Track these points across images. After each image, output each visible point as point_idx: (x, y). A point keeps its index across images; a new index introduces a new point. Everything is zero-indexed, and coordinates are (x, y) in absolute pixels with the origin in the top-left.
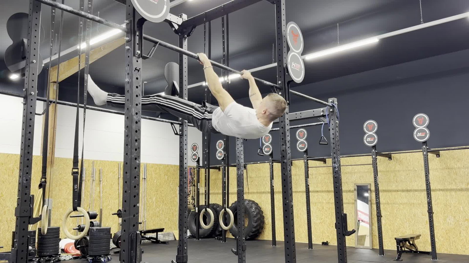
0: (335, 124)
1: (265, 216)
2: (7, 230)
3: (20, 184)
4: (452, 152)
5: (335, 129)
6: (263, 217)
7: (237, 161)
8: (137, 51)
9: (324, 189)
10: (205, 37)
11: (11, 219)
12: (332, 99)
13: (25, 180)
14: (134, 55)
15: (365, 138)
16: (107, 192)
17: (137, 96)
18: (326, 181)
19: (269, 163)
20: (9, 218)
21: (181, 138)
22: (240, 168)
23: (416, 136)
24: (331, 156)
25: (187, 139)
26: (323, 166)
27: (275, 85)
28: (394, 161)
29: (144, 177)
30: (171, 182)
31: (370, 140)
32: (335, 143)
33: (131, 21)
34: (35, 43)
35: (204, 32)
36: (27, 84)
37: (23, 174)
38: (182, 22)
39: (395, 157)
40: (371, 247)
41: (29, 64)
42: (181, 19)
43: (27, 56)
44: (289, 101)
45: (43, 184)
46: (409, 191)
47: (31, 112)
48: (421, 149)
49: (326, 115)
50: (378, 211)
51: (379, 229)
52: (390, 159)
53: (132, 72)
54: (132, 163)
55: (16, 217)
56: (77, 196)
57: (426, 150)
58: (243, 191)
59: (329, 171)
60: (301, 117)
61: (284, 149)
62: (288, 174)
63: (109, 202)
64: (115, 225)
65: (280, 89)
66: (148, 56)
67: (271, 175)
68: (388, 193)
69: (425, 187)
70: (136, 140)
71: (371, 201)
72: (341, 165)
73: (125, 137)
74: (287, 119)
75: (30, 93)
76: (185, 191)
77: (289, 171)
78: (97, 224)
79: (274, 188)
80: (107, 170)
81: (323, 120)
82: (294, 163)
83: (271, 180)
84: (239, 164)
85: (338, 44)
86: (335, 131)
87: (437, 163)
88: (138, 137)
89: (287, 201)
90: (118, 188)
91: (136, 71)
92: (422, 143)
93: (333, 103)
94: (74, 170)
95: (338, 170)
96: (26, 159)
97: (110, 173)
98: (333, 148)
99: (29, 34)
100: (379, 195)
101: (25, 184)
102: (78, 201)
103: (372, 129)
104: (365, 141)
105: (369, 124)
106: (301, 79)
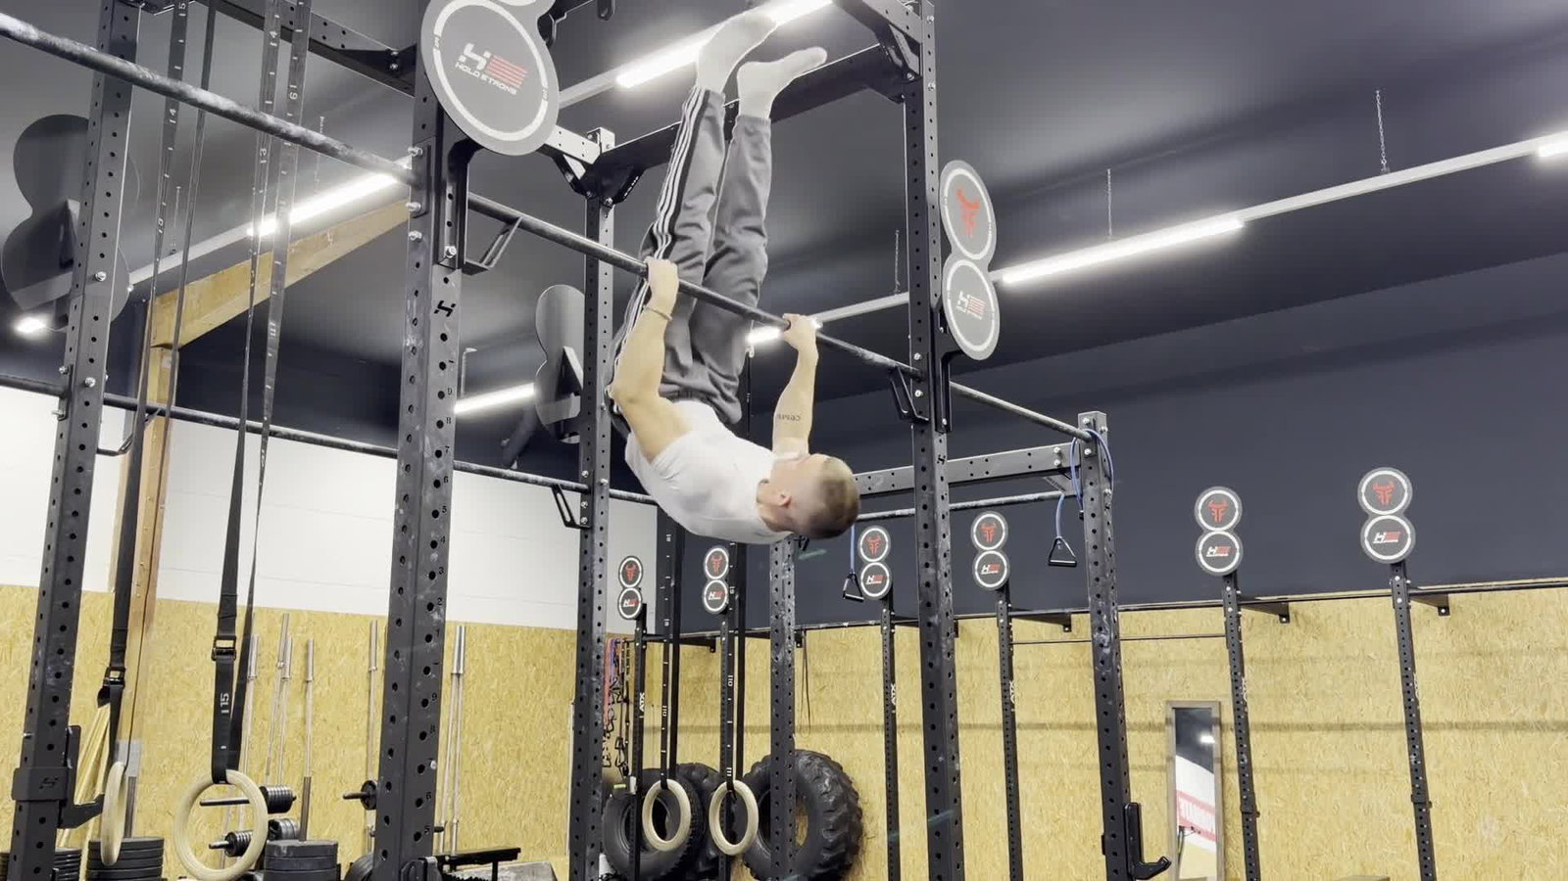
0: (1100, 501)
1: (865, 808)
3: (34, 687)
4: (1489, 598)
5: (1102, 514)
6: (859, 813)
7: (773, 617)
8: (446, 248)
9: (1064, 718)
12: (1091, 415)
13: (52, 674)
14: (436, 261)
16: (329, 720)
17: (441, 395)
18: (1072, 689)
19: (879, 627)
21: (586, 537)
22: (783, 642)
23: (1370, 543)
24: (1087, 605)
25: (606, 543)
26: (1060, 639)
27: (901, 366)
28: (1298, 626)
29: (455, 671)
30: (549, 688)
31: (1217, 552)
32: (1100, 564)
33: (429, 148)
34: (106, 215)
36: (75, 351)
37: (46, 655)
38: (598, 154)
39: (1300, 612)
41: (81, 285)
42: (593, 143)
43: (78, 258)
44: (948, 420)
45: (111, 691)
46: (1349, 729)
47: (84, 443)
48: (1386, 588)
49: (1070, 468)
50: (1245, 797)
51: (1250, 857)
52: (1284, 619)
53: (426, 316)
54: (419, 622)
55: (14, 802)
56: (228, 734)
57: (1402, 589)
58: (791, 722)
59: (1082, 655)
60: (987, 473)
61: (931, 580)
62: (944, 664)
63: (336, 755)
64: (351, 833)
65: (918, 379)
66: (482, 265)
67: (885, 669)
68: (1278, 733)
69: (1400, 716)
70: (434, 544)
71: (1222, 762)
72: (1122, 636)
73: (396, 533)
74: (942, 479)
75: (81, 381)
76: (595, 717)
77: (949, 654)
78: (290, 831)
79: (898, 711)
80: (333, 644)
81: (1060, 483)
82: (962, 628)
83: (888, 685)
84: (779, 628)
85: (1108, 235)
86: (1102, 522)
87: (1441, 633)
88: (439, 533)
89: (940, 759)
90: (366, 706)
91: (441, 311)
92: (1390, 567)
93: (1095, 430)
94: (222, 644)
95: (1111, 654)
96: (59, 602)
97: (342, 655)
98: (1093, 578)
99: (88, 184)
100: (1248, 742)
101: (51, 690)
102: (230, 749)
103: (1223, 516)
104: (1201, 557)
105: (1212, 502)
106: (989, 347)
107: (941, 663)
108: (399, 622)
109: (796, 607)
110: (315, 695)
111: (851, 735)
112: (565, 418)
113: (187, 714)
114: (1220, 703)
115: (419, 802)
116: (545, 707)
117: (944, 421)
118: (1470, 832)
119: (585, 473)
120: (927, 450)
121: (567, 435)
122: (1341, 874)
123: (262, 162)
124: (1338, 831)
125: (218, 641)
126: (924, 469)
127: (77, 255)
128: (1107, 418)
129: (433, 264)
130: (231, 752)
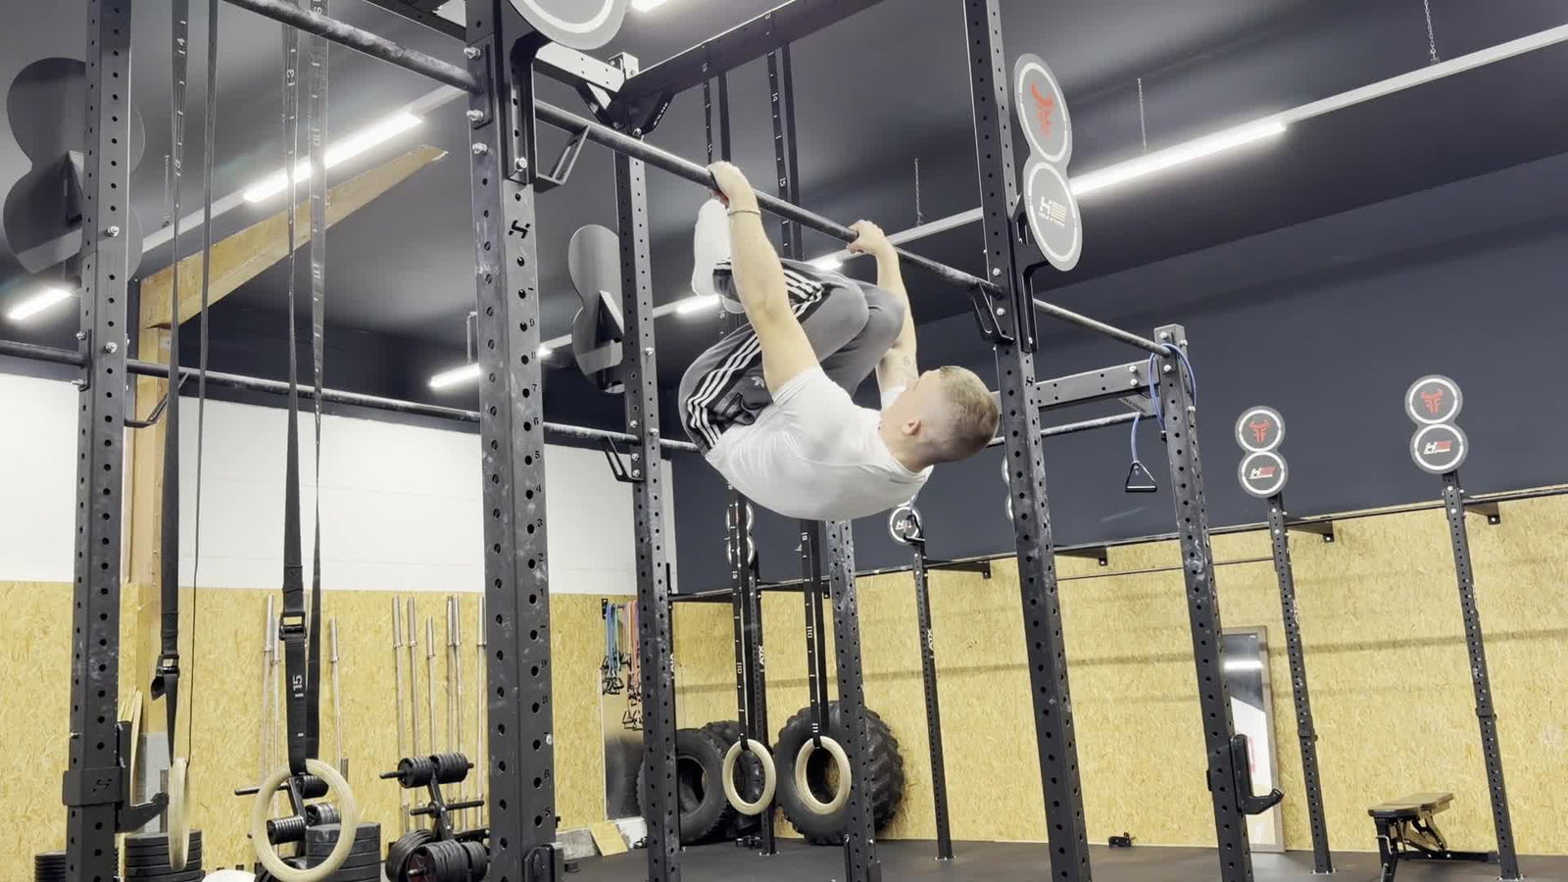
0: (1184, 417)
1: (905, 755)
2: (14, 853)
3: (77, 682)
4: (1541, 504)
5: (1187, 432)
6: (898, 761)
7: (832, 565)
8: (517, 160)
9: (1107, 651)
10: (709, 130)
11: (26, 811)
12: (1169, 328)
13: (97, 667)
14: (506, 176)
15: (1243, 470)
16: (357, 700)
17: (524, 327)
18: (1111, 623)
19: (911, 572)
20: (19, 809)
21: (640, 490)
22: (845, 590)
23: (1421, 454)
24: (1175, 529)
25: (660, 495)
26: (1096, 572)
27: (982, 283)
28: (1343, 543)
30: (576, 654)
32: (1188, 485)
33: (488, 47)
34: (114, 163)
35: (704, 111)
36: (92, 313)
37: (88, 647)
38: (623, 81)
39: (1344, 529)
40: (1282, 846)
41: (93, 243)
42: (616, 70)
43: (86, 213)
44: (1034, 339)
45: (166, 680)
46: (1401, 646)
47: (110, 415)
48: (1440, 499)
49: (1148, 387)
50: (1302, 721)
51: (1311, 781)
52: (1328, 539)
53: (500, 238)
54: (521, 582)
55: (66, 807)
56: (304, 719)
57: (1455, 499)
58: (859, 672)
59: (1120, 589)
60: (1057, 398)
61: (1028, 512)
62: (1048, 599)
63: (366, 734)
64: (388, 812)
65: (999, 297)
66: (553, 179)
67: (921, 615)
68: (1327, 655)
69: (1461, 630)
70: (529, 494)
71: (1271, 687)
73: (486, 485)
74: (1032, 402)
75: (102, 347)
76: (664, 679)
77: (1052, 590)
78: (329, 815)
80: (356, 623)
81: (1139, 404)
82: (994, 568)
83: (924, 630)
84: (839, 575)
85: (1143, 147)
86: (1188, 441)
87: (1493, 543)
88: (535, 482)
89: (1051, 701)
90: (394, 683)
91: (516, 232)
92: (1441, 477)
93: (1174, 343)
94: (289, 621)
95: (1206, 580)
96: (97, 589)
97: (366, 633)
98: (1181, 501)
99: (91, 130)
100: (1302, 665)
101: (98, 684)
102: (307, 736)
103: (1265, 437)
104: (1244, 479)
105: (1253, 423)
106: (1074, 255)
107: (1045, 599)
108: (498, 583)
109: (855, 553)
110: (340, 677)
111: (886, 683)
112: (606, 367)
113: (212, 703)
114: (1266, 627)
115: (537, 782)
116: (573, 673)
117: (1030, 340)
118: (1532, 742)
119: (633, 423)
120: (1014, 371)
121: (610, 384)
122: (1403, 795)
123: (290, 84)
124: (1395, 749)
125: (285, 619)
126: (1011, 393)
127: (85, 210)
128: (1185, 330)
129: (503, 179)
130: (310, 739)
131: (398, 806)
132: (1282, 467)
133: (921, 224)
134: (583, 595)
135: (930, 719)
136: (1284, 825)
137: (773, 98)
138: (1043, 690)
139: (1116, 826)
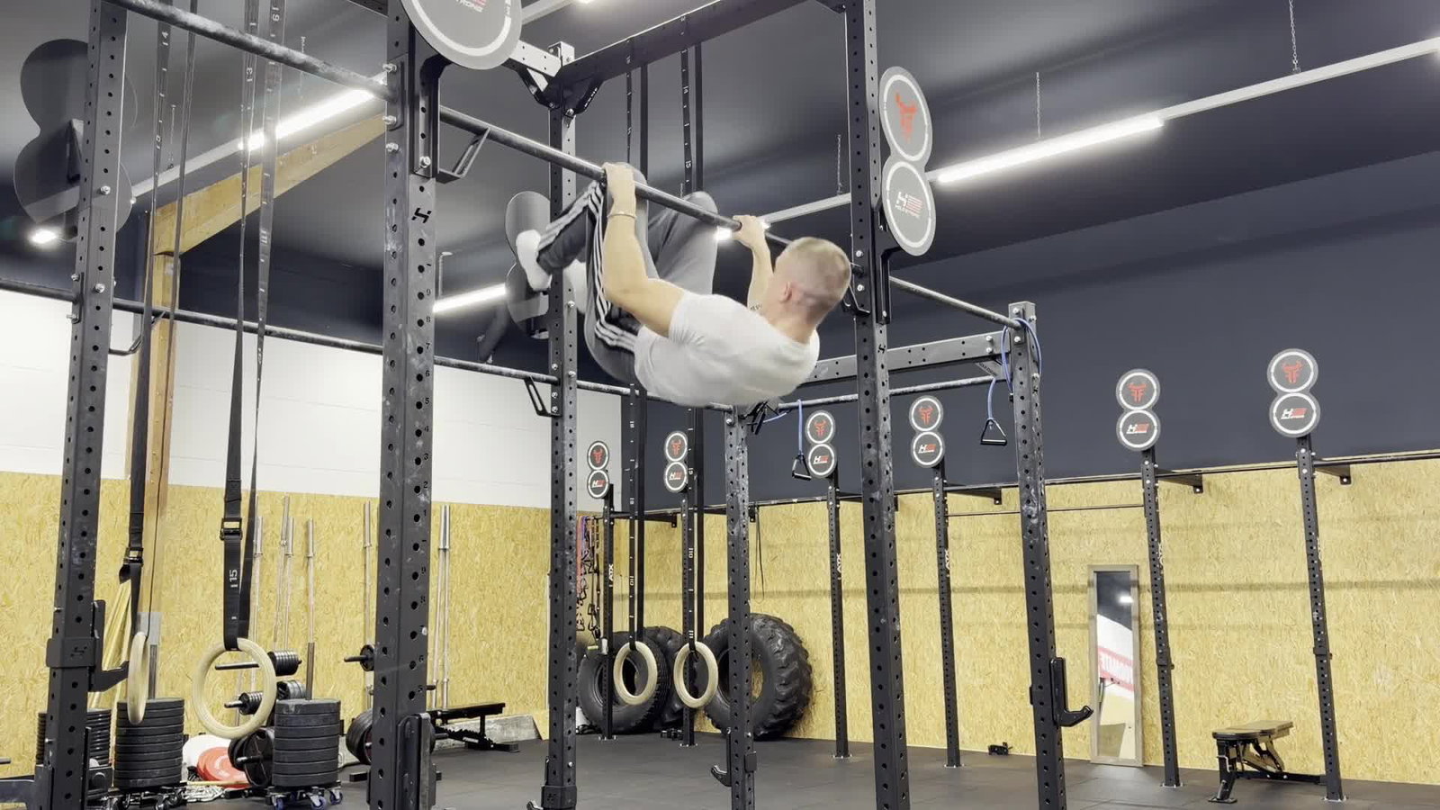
0: (1029, 384)
2: (23, 710)
3: (61, 566)
4: (1388, 468)
5: (1031, 396)
7: (728, 495)
8: (421, 158)
9: (995, 581)
10: (630, 116)
11: (34, 675)
12: (1021, 305)
13: (78, 554)
14: (412, 171)
15: (1121, 426)
16: (329, 592)
17: (421, 296)
19: (825, 503)
21: (557, 425)
22: (738, 518)
23: (1279, 419)
24: (1016, 480)
25: (576, 430)
26: (991, 510)
28: (1211, 495)
29: (441, 547)
30: (527, 560)
31: (1137, 430)
32: (1029, 441)
33: (402, 64)
34: (108, 133)
35: (626, 98)
36: (85, 259)
37: (71, 537)
38: (560, 67)
39: (1212, 482)
40: (1141, 761)
41: (88, 199)
42: (555, 58)
43: (83, 173)
44: (888, 312)
45: (131, 568)
46: (1257, 589)
47: (97, 344)
48: (1293, 460)
49: (1000, 354)
50: (1160, 651)
51: (1165, 705)
52: (1198, 490)
53: (404, 222)
54: (407, 503)
56: (238, 605)
57: (1306, 461)
58: (747, 589)
59: (1010, 526)
60: (924, 360)
61: (873, 460)
62: (886, 534)
63: (336, 622)
66: (455, 174)
67: (831, 541)
68: (1191, 593)
69: (1304, 576)
70: (418, 433)
71: (1140, 620)
72: (1048, 508)
73: (384, 423)
74: (883, 367)
75: (92, 287)
78: (297, 691)
79: (843, 578)
80: (331, 524)
81: (992, 369)
82: (902, 502)
84: (734, 504)
85: (1037, 135)
86: (1031, 404)
87: (1344, 501)
88: (423, 423)
89: (883, 621)
90: (363, 578)
91: (418, 217)
92: (1296, 441)
93: (1024, 319)
94: (229, 525)
95: (1038, 524)
96: (80, 489)
97: (340, 533)
98: (1022, 455)
99: (90, 103)
100: (1164, 601)
101: (77, 569)
102: (240, 619)
103: (1142, 396)
104: (1121, 434)
105: (1132, 383)
106: (926, 243)
107: (883, 535)
108: (390, 504)
110: (315, 571)
111: (801, 599)
112: (534, 315)
114: (1136, 566)
115: (412, 665)
117: (884, 314)
118: (1366, 680)
119: (554, 366)
120: (868, 340)
121: (537, 331)
122: (1249, 719)
123: (249, 80)
124: (1247, 680)
125: (225, 523)
126: (866, 358)
127: (83, 170)
128: (1036, 307)
129: (409, 174)
130: (241, 621)
131: (362, 687)
132: (1155, 424)
133: (841, 194)
134: (535, 508)
135: (834, 633)
136: (1144, 743)
137: (684, 90)
138: (877, 611)
139: (996, 736)
